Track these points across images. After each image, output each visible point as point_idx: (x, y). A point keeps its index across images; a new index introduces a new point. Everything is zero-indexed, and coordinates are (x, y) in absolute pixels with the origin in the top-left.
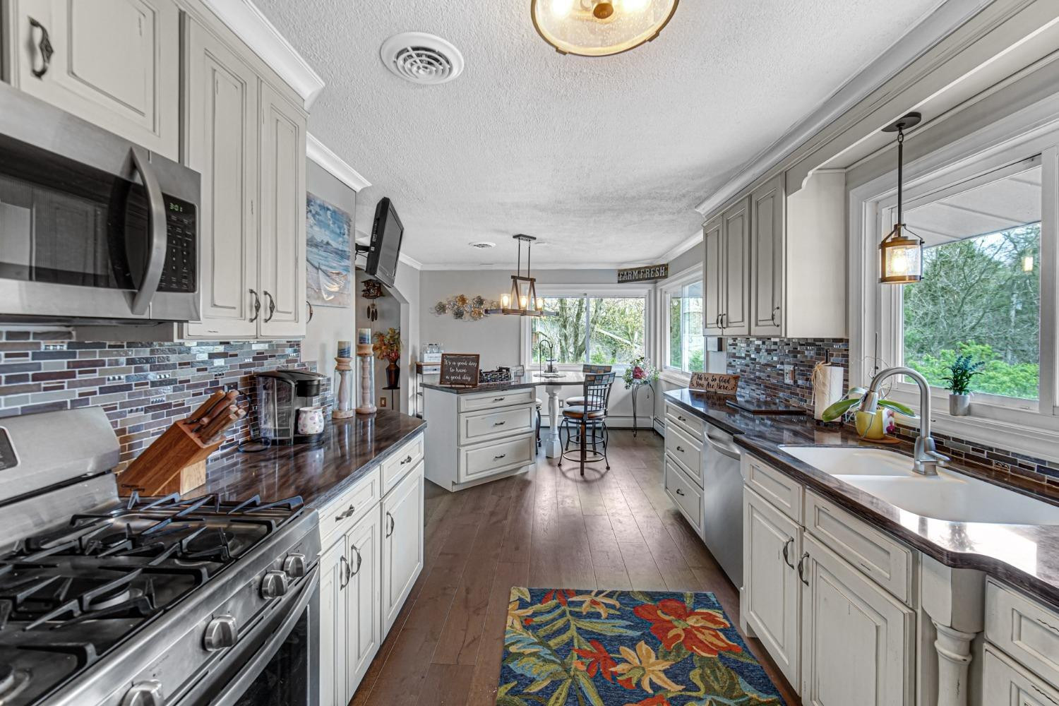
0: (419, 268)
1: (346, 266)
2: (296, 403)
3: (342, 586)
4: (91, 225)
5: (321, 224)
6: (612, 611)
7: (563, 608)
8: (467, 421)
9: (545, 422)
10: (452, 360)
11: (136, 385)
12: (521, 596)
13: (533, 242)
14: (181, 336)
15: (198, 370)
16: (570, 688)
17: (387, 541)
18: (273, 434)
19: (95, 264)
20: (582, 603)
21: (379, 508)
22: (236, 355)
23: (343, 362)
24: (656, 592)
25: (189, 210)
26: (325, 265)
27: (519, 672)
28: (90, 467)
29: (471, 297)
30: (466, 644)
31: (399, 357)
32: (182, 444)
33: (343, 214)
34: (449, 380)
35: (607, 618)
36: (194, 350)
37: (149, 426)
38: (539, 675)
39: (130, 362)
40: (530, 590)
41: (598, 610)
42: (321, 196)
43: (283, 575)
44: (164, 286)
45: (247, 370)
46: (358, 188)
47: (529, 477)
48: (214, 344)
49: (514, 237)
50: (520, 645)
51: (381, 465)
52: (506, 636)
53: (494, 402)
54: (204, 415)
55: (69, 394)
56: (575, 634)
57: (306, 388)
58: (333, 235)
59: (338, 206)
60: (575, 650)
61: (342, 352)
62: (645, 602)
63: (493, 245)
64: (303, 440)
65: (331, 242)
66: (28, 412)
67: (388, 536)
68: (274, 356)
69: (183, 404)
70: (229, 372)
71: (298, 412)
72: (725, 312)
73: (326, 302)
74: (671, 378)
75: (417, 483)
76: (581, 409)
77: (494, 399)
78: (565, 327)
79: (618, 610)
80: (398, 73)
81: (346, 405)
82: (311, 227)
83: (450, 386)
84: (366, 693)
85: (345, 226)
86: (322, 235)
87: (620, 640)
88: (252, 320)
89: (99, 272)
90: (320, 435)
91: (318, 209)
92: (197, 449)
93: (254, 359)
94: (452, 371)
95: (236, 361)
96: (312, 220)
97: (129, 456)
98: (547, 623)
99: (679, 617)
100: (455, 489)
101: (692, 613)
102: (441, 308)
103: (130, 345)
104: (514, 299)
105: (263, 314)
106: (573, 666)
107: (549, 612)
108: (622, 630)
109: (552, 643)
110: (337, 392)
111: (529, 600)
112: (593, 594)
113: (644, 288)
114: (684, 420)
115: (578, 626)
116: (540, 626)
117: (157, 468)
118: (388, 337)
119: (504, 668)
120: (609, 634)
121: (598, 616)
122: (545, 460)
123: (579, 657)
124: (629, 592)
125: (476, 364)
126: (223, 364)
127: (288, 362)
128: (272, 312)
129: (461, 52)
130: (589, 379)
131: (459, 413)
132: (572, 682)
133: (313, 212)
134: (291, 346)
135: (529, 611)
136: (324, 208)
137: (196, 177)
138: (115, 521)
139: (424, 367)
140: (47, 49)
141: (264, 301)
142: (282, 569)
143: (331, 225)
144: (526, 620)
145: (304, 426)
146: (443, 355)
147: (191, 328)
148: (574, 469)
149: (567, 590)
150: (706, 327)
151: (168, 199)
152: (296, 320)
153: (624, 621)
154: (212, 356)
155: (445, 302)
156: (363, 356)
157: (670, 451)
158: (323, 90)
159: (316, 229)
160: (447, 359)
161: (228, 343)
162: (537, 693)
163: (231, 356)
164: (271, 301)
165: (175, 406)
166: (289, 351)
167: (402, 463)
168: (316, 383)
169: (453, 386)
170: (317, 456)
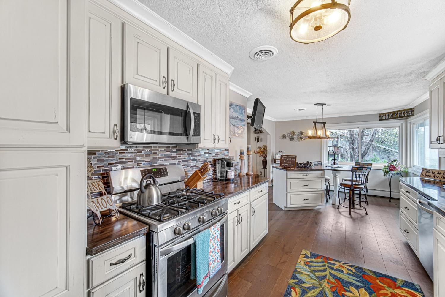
0: (275, 121)
1: (243, 124)
2: (227, 169)
3: (236, 225)
4: (180, 122)
5: (235, 111)
6: (350, 272)
7: (325, 263)
8: (291, 182)
9: (332, 188)
10: (285, 158)
11: (189, 160)
12: (306, 253)
13: (324, 106)
14: (197, 148)
15: (202, 157)
16: (321, 291)
17: (252, 217)
18: (220, 178)
19: (181, 131)
20: (334, 264)
21: (249, 205)
22: (211, 153)
23: (242, 157)
24: (379, 273)
25: (199, 115)
26: (237, 125)
27: (299, 278)
28: (180, 179)
29: (297, 132)
30: (280, 262)
31: (267, 156)
32: (197, 176)
33: (243, 106)
34: (284, 166)
35: (346, 274)
36: (201, 151)
37: (191, 171)
38: (308, 282)
39: (187, 154)
40: (311, 253)
41: (342, 269)
42: (235, 102)
43: (217, 211)
44: (194, 135)
45: (214, 158)
46: (248, 96)
47: (321, 211)
48: (206, 150)
49: (315, 105)
50: (302, 270)
51: (250, 191)
52: (297, 265)
53: (303, 176)
54: (202, 169)
55: (176, 161)
56: (328, 274)
57: (229, 164)
58: (239, 114)
59: (241, 104)
60: (327, 280)
61: (242, 153)
62: (370, 274)
63: (305, 109)
64: (228, 180)
65: (239, 116)
66: (170, 164)
67: (252, 215)
68: (221, 154)
69: (198, 166)
70: (209, 158)
71: (227, 171)
72: (442, 135)
73: (237, 136)
74: (416, 172)
75: (265, 201)
76: (350, 183)
77: (303, 174)
78: (353, 144)
79: (353, 273)
80: (255, 59)
81: (243, 171)
82: (232, 112)
83: (284, 168)
84: (244, 264)
85: (243, 110)
86: (235, 115)
87: (351, 284)
88: (214, 143)
89: (182, 133)
90: (233, 179)
91: (234, 106)
92: (200, 178)
93: (216, 154)
94: (285, 162)
95: (211, 155)
96: (232, 110)
97: (187, 178)
98: (316, 266)
99: (390, 287)
100: (286, 209)
101: (399, 288)
102: (284, 137)
103: (188, 150)
104: (314, 132)
105: (216, 141)
106: (324, 285)
107: (318, 263)
108: (353, 281)
109: (316, 273)
110: (240, 167)
111: (309, 256)
112: (342, 263)
113: (398, 123)
114: (409, 193)
115: (331, 272)
116: (312, 266)
117: (192, 182)
118: (263, 148)
119: (293, 274)
120: (346, 280)
121: (342, 272)
122: (331, 205)
123: (327, 283)
124: (362, 268)
125: (295, 160)
126: (208, 156)
127: (225, 156)
128: (219, 141)
129: (276, 47)
130: (354, 169)
131: (287, 179)
132: (322, 290)
133: (233, 108)
134: (226, 151)
135: (309, 260)
136: (237, 106)
137: (200, 106)
138: (184, 193)
139: (277, 161)
140: (174, 85)
141: (217, 137)
142: (217, 210)
143: (239, 111)
144: (306, 262)
145: (229, 176)
146: (281, 155)
147: (199, 146)
148: (346, 211)
149: (328, 258)
150: (431, 143)
151: (194, 113)
152: (226, 143)
153: (356, 278)
154: (205, 153)
155: (286, 134)
156: (248, 155)
157: (402, 209)
158: (234, 70)
159: (234, 113)
160: (283, 157)
161: (209, 150)
162: (305, 287)
163: (210, 153)
164: (219, 138)
165: (197, 166)
166: (225, 152)
167: (259, 192)
168: (232, 162)
169: (285, 168)
170: (232, 186)
